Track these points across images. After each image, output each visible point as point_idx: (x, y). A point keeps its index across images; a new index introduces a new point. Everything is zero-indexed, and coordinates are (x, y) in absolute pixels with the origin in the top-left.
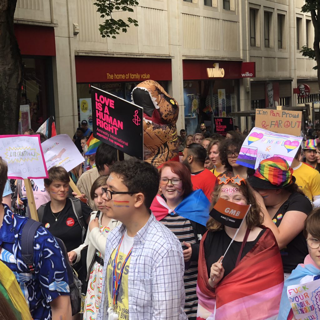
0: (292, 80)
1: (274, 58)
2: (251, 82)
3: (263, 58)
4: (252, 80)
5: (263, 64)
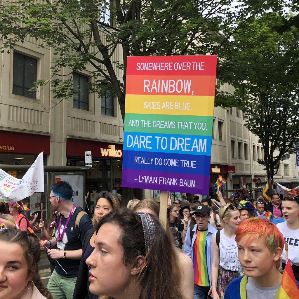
0: (252, 175)
1: (243, 164)
2: (233, 175)
3: (238, 164)
4: (233, 174)
5: (238, 167)
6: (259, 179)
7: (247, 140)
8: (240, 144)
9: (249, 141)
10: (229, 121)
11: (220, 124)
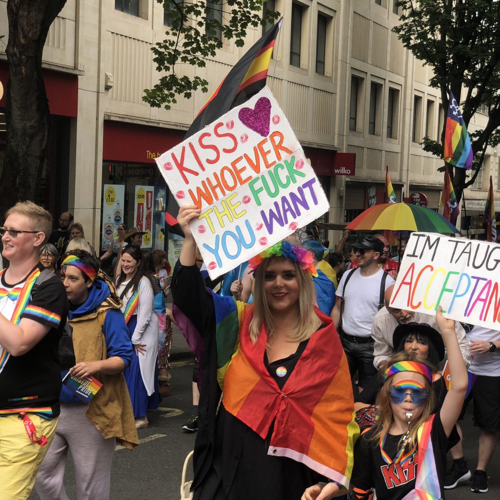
0: (403, 186)
1: (381, 150)
2: (347, 182)
3: (366, 150)
4: (348, 179)
5: (365, 157)
6: (422, 198)
7: (400, 80)
8: (376, 88)
9: (406, 82)
10: (351, 13)
11: (324, 20)
